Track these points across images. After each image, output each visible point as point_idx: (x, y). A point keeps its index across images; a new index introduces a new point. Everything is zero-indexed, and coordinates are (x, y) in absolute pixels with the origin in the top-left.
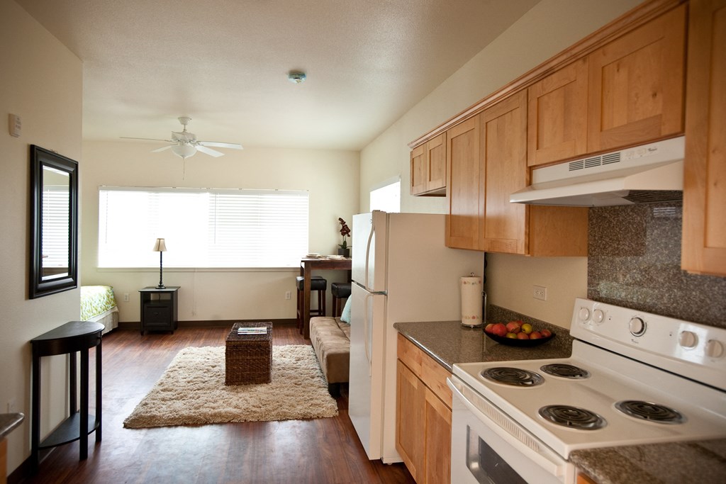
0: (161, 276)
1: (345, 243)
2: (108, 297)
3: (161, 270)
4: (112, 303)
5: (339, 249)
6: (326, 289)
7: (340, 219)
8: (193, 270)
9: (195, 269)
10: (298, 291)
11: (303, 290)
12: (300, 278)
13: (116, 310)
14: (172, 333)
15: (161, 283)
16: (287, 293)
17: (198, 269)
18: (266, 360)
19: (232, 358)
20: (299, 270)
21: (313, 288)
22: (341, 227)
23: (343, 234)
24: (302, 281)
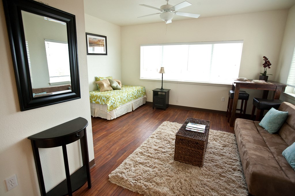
0: (162, 84)
1: (265, 72)
2: (142, 91)
3: (162, 81)
4: (144, 94)
5: (260, 76)
6: (248, 100)
7: (264, 57)
8: (177, 83)
9: (178, 82)
10: (229, 99)
11: (233, 98)
12: (231, 92)
13: (145, 96)
14: (165, 110)
15: (162, 87)
16: (222, 97)
17: (179, 82)
18: (201, 153)
19: (178, 146)
20: (232, 86)
21: (239, 99)
22: (264, 62)
23: (265, 67)
24: (233, 94)
